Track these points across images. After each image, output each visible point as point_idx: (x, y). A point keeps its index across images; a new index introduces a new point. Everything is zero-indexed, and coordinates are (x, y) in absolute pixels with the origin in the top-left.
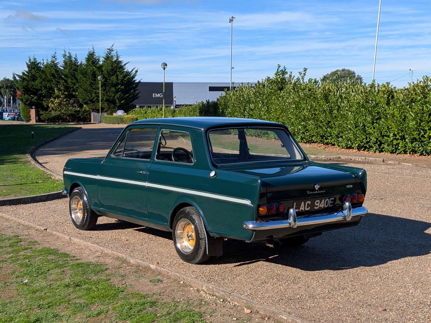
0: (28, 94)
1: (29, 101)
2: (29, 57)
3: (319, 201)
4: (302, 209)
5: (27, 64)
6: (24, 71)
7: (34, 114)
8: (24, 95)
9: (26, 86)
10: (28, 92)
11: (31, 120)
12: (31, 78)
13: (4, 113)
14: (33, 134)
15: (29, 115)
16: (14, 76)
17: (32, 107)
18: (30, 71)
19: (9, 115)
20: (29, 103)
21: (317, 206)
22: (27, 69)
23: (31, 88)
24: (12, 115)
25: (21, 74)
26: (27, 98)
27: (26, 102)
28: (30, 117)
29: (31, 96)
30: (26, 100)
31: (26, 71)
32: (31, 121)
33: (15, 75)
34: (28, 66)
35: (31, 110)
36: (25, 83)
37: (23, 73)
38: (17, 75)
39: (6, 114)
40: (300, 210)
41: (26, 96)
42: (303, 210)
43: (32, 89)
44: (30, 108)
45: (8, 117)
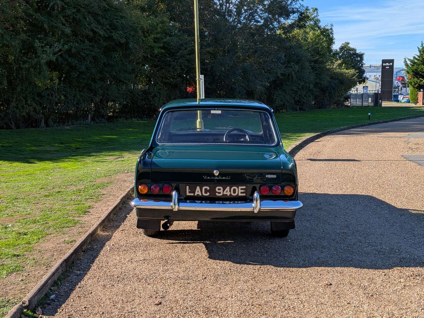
0: (417, 77)
1: (417, 85)
2: (422, 42)
3: (221, 188)
4: (198, 193)
5: (419, 48)
6: (416, 55)
7: (422, 97)
8: (414, 78)
9: (416, 70)
10: (417, 76)
11: (418, 102)
12: (421, 62)
13: (399, 96)
14: (369, 116)
15: (416, 98)
16: (405, 60)
17: (420, 90)
18: (421, 55)
19: (404, 97)
20: (417, 86)
21: (220, 193)
22: (418, 54)
23: (421, 71)
24: (407, 97)
25: (412, 58)
26: (416, 82)
27: (415, 85)
28: (418, 100)
29: (420, 79)
30: (415, 83)
31: (417, 55)
32: (418, 104)
33: (407, 60)
34: (419, 51)
35: (420, 93)
36: (415, 67)
37: (414, 58)
38: (409, 59)
39: (401, 97)
40: (196, 194)
41: (415, 80)
42: (200, 195)
43: (421, 73)
44: (418, 91)
45: (403, 99)
